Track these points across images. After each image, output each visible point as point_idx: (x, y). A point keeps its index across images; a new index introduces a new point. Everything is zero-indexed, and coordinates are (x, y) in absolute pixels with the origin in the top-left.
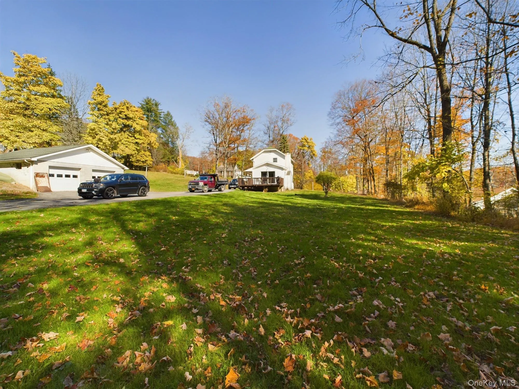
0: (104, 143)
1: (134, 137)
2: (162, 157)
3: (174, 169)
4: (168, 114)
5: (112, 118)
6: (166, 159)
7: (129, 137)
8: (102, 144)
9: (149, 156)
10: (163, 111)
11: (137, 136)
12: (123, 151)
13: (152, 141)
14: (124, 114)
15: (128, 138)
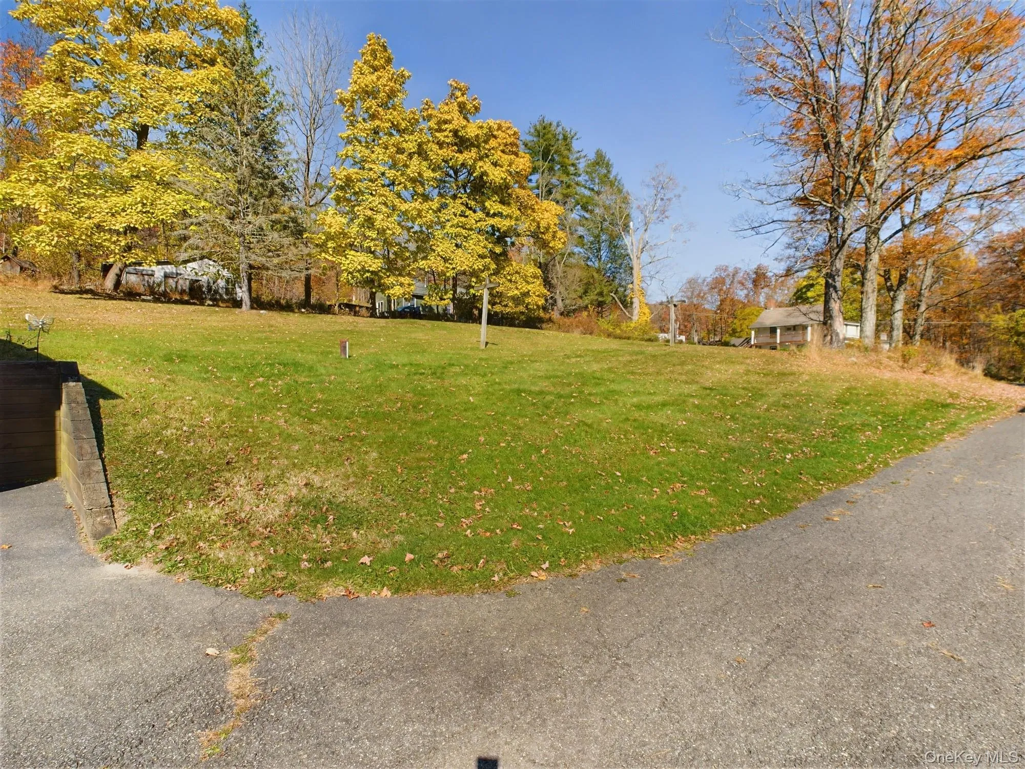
0: (381, 232)
1: (484, 209)
2: (581, 290)
3: (617, 324)
4: (600, 161)
5: (411, 146)
6: (592, 296)
7: (468, 212)
8: (373, 234)
9: (535, 277)
10: (583, 154)
11: (493, 205)
12: (446, 260)
13: (543, 224)
14: (450, 127)
15: (463, 215)
